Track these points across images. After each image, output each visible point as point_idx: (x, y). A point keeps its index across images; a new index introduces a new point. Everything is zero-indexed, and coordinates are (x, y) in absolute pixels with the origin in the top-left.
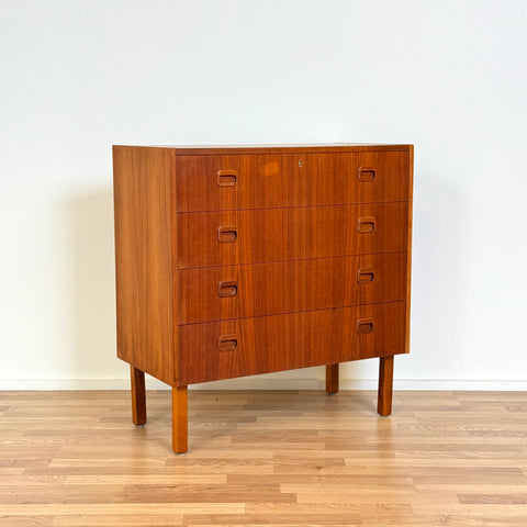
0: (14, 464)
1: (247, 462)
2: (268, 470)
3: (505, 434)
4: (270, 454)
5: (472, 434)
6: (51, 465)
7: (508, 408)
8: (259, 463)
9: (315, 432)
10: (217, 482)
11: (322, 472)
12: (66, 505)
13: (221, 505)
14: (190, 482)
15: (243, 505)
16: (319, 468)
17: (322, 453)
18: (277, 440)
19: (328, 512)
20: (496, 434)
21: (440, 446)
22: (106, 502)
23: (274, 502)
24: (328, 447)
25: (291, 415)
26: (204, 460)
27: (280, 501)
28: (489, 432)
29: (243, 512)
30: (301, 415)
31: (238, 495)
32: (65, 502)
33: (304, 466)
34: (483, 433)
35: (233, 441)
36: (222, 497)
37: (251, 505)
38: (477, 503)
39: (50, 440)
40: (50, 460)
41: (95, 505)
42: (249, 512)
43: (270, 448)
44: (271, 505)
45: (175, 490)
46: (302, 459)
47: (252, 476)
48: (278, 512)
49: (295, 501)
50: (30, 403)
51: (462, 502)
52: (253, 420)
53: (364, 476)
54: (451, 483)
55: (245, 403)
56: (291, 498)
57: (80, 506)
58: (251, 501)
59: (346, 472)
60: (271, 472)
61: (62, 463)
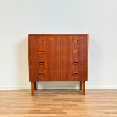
0: (3, 106)
1: (56, 105)
2: (60, 107)
3: (113, 99)
4: (61, 103)
5: (106, 99)
6: (11, 106)
7: (114, 93)
8: (58, 105)
9: (71, 98)
10: (49, 109)
11: (73, 107)
12: (15, 115)
13: (50, 114)
14: (43, 109)
15: (55, 114)
16: (72, 106)
17: (72, 103)
18: (62, 100)
19: (74, 116)
20: (111, 99)
21: (99, 101)
22: (24, 114)
23: (62, 114)
24: (74, 102)
25: (65, 95)
26: (46, 105)
27: (63, 113)
28: (110, 98)
29: (55, 116)
30: (67, 95)
31: (54, 112)
32: (15, 114)
33: (69, 106)
34: (108, 99)
35: (52, 100)
36: (50, 113)
37: (57, 114)
38: (108, 114)
39: (11, 101)
40: (11, 105)
41: (22, 115)
42: (56, 116)
43: (61, 102)
44: (61, 114)
45: (40, 111)
46: (68, 104)
47: (57, 108)
48: (63, 116)
49: (67, 113)
50: (6, 92)
51: (104, 113)
52: (57, 96)
53: (82, 108)
54: (102, 109)
55: (55, 92)
56: (66, 113)
57: (18, 115)
58: (57, 113)
59: (78, 107)
60: (61, 107)
61: (14, 105)
